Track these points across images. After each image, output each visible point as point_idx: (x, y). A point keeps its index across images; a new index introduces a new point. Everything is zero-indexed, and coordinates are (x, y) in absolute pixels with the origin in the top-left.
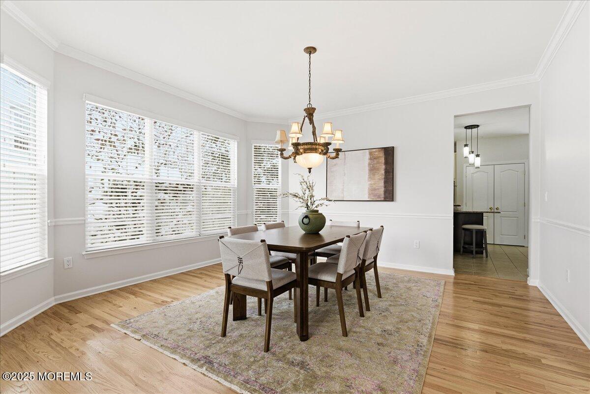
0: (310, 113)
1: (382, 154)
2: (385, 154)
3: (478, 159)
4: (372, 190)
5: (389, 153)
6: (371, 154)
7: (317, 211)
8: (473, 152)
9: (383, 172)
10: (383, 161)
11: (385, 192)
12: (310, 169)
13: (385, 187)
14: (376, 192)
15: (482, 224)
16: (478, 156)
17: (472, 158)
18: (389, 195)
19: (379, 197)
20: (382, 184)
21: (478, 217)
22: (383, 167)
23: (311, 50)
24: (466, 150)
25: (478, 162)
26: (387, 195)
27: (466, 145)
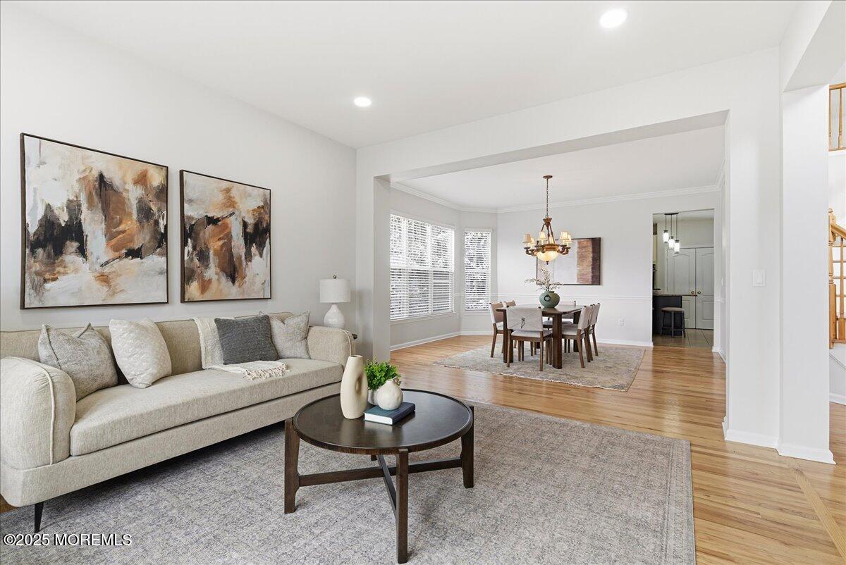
0: (548, 222)
1: (590, 244)
2: (593, 244)
3: (678, 244)
4: (581, 276)
5: (596, 243)
6: (579, 243)
7: (553, 292)
8: (672, 238)
9: (591, 259)
10: (591, 250)
11: (593, 277)
12: (547, 262)
13: (593, 272)
14: (584, 277)
15: (681, 307)
16: (677, 241)
17: (672, 243)
18: (596, 280)
19: (587, 280)
20: (590, 270)
21: (677, 300)
22: (591, 255)
23: (548, 177)
24: (666, 236)
25: (677, 247)
26: (594, 279)
27: (666, 231)
